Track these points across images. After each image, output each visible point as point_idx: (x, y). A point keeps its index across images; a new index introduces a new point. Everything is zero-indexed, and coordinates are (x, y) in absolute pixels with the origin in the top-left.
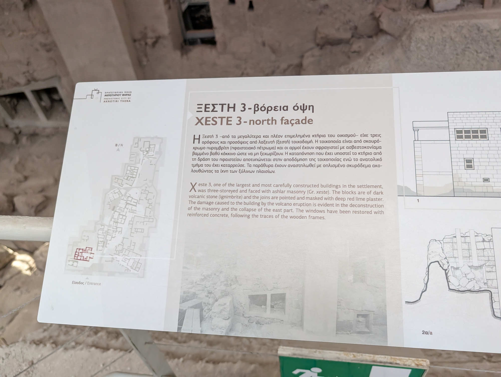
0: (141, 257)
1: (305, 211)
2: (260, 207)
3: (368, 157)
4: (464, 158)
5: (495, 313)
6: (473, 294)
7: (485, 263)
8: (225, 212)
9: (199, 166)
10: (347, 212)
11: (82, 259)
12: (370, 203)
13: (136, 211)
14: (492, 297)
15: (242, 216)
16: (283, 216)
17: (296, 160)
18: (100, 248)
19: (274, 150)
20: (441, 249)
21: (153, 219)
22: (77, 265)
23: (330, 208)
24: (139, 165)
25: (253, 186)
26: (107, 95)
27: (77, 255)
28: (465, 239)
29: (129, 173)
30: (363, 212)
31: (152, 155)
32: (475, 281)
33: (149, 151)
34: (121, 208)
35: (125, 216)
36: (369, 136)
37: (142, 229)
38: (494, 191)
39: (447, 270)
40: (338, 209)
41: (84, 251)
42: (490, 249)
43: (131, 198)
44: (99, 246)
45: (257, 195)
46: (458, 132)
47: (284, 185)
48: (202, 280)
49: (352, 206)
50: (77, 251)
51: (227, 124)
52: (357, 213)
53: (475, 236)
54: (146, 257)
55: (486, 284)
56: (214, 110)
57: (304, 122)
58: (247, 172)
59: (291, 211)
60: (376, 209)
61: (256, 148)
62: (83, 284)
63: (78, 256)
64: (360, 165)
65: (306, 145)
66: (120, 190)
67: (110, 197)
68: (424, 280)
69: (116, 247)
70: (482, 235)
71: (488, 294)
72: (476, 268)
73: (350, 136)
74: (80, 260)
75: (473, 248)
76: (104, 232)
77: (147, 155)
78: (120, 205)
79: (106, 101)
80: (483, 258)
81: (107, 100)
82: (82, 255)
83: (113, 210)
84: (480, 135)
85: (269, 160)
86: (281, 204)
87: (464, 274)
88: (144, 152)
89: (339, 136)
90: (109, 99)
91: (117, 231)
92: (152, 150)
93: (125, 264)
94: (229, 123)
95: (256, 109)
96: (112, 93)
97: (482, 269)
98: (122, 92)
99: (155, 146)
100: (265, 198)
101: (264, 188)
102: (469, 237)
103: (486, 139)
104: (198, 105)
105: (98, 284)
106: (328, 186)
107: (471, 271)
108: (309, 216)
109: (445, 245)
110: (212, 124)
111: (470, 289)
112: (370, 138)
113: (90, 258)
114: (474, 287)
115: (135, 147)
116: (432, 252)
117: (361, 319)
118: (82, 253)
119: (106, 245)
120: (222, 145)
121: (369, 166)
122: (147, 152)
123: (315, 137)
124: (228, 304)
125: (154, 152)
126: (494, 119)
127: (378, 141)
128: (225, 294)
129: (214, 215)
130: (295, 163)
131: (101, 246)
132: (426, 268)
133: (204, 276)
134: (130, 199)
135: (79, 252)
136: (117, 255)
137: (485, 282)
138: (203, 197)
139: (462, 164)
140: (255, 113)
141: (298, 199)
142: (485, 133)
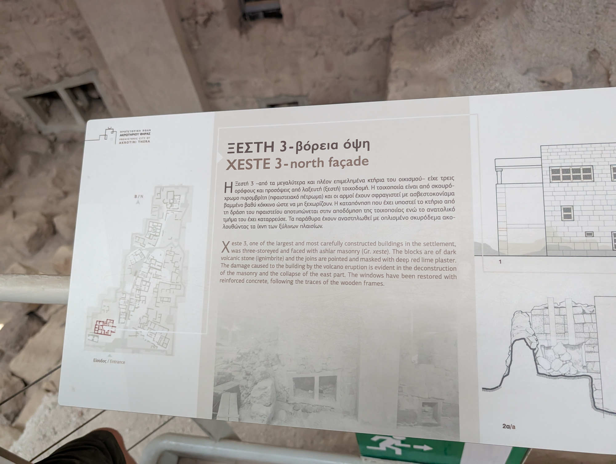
0: (168, 331)
1: (359, 276)
2: (305, 271)
3: (438, 206)
4: (561, 206)
5: (596, 405)
6: (568, 380)
7: (584, 341)
8: (263, 277)
9: (232, 220)
10: (410, 276)
11: (103, 333)
12: (439, 265)
13: (161, 276)
14: (593, 384)
15: (283, 282)
16: (333, 282)
17: (347, 211)
18: (122, 320)
19: (321, 200)
20: (528, 323)
21: (181, 285)
22: (98, 340)
23: (390, 272)
24: (162, 221)
25: (297, 244)
26: (123, 135)
27: (97, 328)
28: (560, 311)
29: (151, 231)
30: (430, 277)
31: (177, 208)
32: (571, 364)
33: (173, 203)
34: (144, 273)
35: (148, 282)
36: (439, 179)
37: (168, 298)
38: (599, 249)
39: (535, 349)
40: (399, 272)
41: (105, 323)
42: (592, 323)
43: (155, 261)
44: (121, 318)
45: (301, 255)
46: (554, 171)
47: (334, 243)
48: (239, 359)
49: (417, 268)
50: (97, 324)
51: (265, 168)
52: (423, 277)
53: (573, 307)
54: (174, 331)
55: (585, 367)
56: (249, 150)
57: (357, 162)
58: (289, 227)
59: (342, 275)
60: (447, 273)
61: (300, 197)
62: (106, 363)
63: (99, 329)
64: (427, 217)
65: (360, 192)
66: (142, 251)
67: (131, 260)
68: (506, 361)
69: (140, 319)
70: (582, 305)
71: (588, 380)
72: (572, 348)
73: (415, 179)
74: (101, 334)
75: (570, 321)
76: (126, 302)
77: (171, 208)
78: (143, 270)
79: (122, 143)
80: (582, 335)
81: (123, 141)
82: (102, 328)
83: (135, 275)
84: (583, 175)
85: (316, 212)
86: (330, 267)
87: (558, 355)
88: (167, 204)
89: (400, 180)
90: (125, 139)
91: (141, 300)
92: (177, 202)
93: (151, 340)
94: (267, 166)
95: (299, 148)
96: (128, 132)
97: (581, 349)
98: (140, 131)
99: (180, 197)
100: (311, 259)
101: (310, 247)
102: (564, 307)
103: (590, 180)
104: (229, 144)
105: (121, 362)
106: (388, 244)
107: (567, 352)
108: (364, 282)
109: (534, 318)
110: (247, 168)
111: (564, 374)
112: (439, 182)
113: (112, 332)
114: (569, 371)
115: (157, 199)
116: (517, 327)
117: (427, 408)
118: (102, 326)
119: (129, 316)
120: (259, 194)
121: (438, 218)
122: (172, 204)
123: (371, 182)
124: (269, 388)
125: (179, 204)
126: (602, 154)
127: (450, 186)
128: (265, 376)
129: (251, 281)
130: (347, 215)
131: (124, 318)
132: (509, 346)
133: (240, 354)
134: (153, 262)
135: (99, 325)
136: (141, 329)
137: (583, 365)
138: (237, 258)
139: (559, 213)
140: (297, 153)
141: (351, 260)
142: (590, 172)
